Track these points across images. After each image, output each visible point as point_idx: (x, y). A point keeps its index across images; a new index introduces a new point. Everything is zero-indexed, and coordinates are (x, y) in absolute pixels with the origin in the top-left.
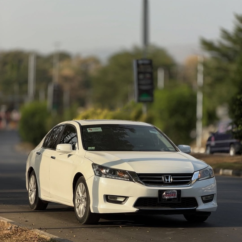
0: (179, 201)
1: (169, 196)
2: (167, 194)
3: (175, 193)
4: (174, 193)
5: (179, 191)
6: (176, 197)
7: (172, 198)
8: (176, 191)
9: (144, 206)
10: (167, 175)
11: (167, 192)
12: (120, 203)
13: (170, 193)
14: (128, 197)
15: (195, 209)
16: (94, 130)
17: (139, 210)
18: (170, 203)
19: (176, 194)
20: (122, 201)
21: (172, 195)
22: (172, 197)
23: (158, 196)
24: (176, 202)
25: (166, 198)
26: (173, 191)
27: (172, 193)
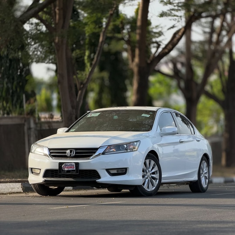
0: (77, 172)
2: (67, 167)
3: (73, 165)
4: (72, 165)
5: (77, 164)
6: (75, 169)
8: (74, 164)
9: (51, 177)
11: (66, 164)
12: (37, 174)
13: (69, 165)
14: (41, 169)
16: (93, 115)
17: (45, 180)
18: (68, 174)
19: (74, 166)
21: (71, 167)
22: (71, 169)
23: (58, 168)
24: (74, 173)
25: (66, 170)
26: (72, 164)
27: (71, 165)
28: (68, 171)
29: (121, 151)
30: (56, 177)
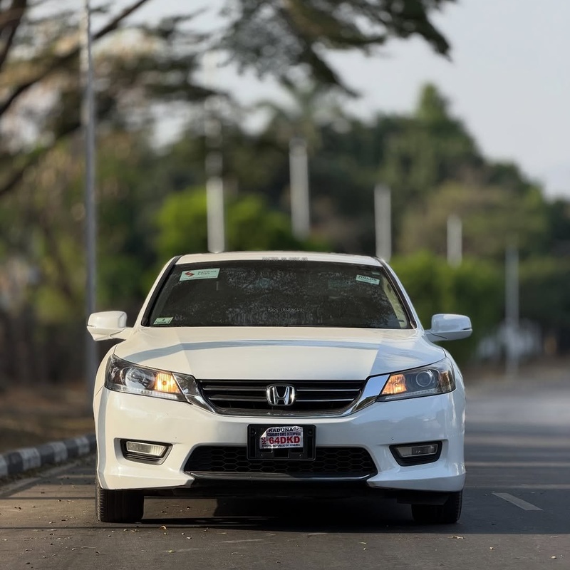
0: (310, 455)
1: (278, 442)
2: (275, 438)
3: (296, 434)
4: (294, 434)
5: (310, 430)
6: (301, 445)
7: (289, 447)
8: (300, 430)
9: (213, 470)
10: (281, 386)
11: (274, 430)
12: (153, 460)
13: (283, 434)
14: (171, 445)
15: (364, 481)
16: (198, 275)
17: (196, 479)
18: (280, 460)
19: (301, 436)
20: (158, 455)
21: (289, 439)
22: (290, 445)
23: (247, 442)
24: (300, 458)
25: (272, 448)
26: (291, 430)
27: (289, 434)
28: (279, 452)
29: (421, 392)
30: (230, 468)
